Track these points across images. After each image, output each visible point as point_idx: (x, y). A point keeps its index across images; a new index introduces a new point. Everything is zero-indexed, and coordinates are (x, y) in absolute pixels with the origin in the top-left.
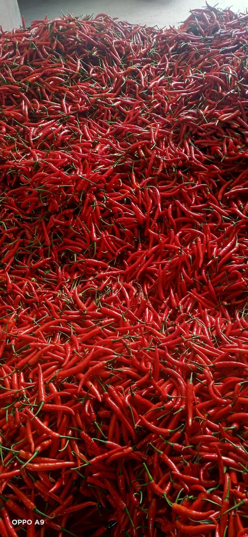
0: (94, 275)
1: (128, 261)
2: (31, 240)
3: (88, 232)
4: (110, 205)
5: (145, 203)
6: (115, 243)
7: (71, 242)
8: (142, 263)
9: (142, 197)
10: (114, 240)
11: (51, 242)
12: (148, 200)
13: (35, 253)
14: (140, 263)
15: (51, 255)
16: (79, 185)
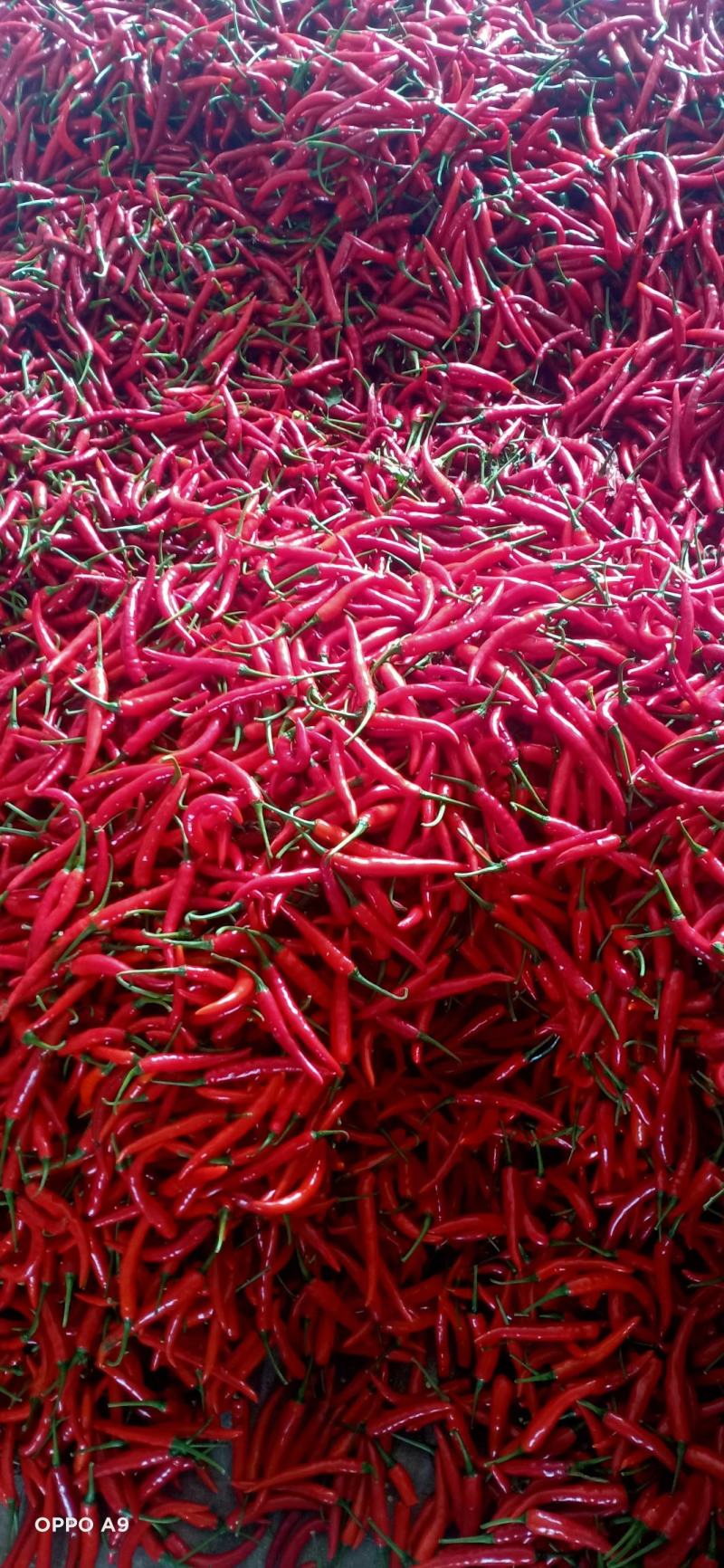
0: (473, 414)
1: (574, 376)
2: (285, 303)
3: (454, 286)
4: (525, 203)
5: (626, 206)
6: (535, 322)
7: (400, 315)
8: (619, 383)
9: (620, 189)
10: (534, 316)
11: (343, 314)
12: (637, 196)
13: (296, 344)
14: (613, 380)
15: (342, 354)
16: (435, 136)
